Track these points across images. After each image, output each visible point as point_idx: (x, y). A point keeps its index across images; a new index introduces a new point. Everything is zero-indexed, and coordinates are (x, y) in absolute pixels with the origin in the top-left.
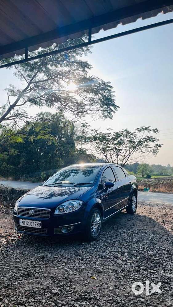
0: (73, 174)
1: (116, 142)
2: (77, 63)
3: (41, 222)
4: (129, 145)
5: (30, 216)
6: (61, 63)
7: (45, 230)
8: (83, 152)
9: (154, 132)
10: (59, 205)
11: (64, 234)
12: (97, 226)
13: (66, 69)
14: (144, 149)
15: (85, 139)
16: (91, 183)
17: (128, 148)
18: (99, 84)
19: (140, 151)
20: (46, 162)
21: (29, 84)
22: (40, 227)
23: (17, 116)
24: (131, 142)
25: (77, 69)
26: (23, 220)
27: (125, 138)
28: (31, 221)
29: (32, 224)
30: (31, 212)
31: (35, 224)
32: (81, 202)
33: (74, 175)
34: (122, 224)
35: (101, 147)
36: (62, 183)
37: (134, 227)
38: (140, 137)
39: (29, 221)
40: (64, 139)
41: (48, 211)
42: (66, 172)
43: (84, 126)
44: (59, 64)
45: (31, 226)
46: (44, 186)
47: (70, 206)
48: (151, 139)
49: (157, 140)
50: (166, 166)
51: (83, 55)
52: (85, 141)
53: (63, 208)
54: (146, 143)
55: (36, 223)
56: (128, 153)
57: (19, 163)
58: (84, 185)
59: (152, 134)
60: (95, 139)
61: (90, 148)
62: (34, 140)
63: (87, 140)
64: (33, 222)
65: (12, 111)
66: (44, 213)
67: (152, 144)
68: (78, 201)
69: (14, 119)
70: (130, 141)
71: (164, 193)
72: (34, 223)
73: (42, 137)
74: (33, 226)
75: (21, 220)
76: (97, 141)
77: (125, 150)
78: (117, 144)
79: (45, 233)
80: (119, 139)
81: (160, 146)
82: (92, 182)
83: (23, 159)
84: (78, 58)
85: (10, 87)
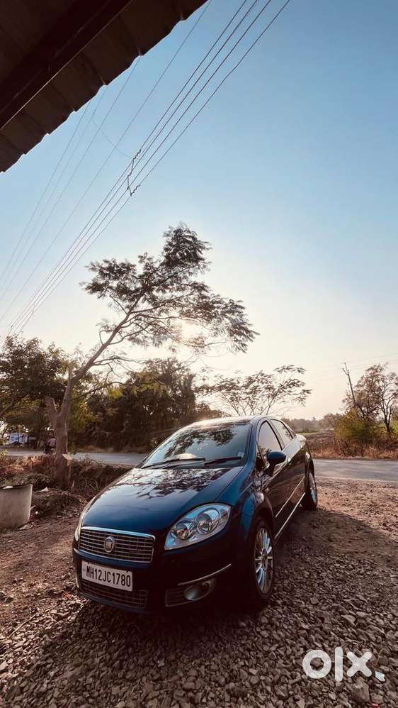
0: (196, 440)
1: (248, 390)
2: (191, 286)
3: (130, 574)
4: (266, 393)
5: (104, 555)
6: (170, 287)
7: (142, 597)
8: (206, 406)
9: (299, 371)
10: (175, 522)
11: (192, 603)
12: (267, 563)
13: (179, 294)
14: (287, 398)
15: (207, 389)
16: (240, 458)
17: (265, 398)
18: (226, 304)
19: (282, 400)
20: (158, 424)
21: (128, 314)
22: (130, 589)
23: (113, 359)
24: (269, 388)
25: (192, 294)
26: (90, 565)
27: (260, 384)
28: (108, 570)
29: (111, 577)
30: (110, 543)
31: (117, 577)
32: (227, 509)
33: (199, 442)
34: (304, 538)
35: (228, 397)
36: (178, 460)
37: (332, 544)
38: (280, 380)
39: (104, 569)
40: (180, 392)
41: (149, 540)
42: (185, 436)
43: (203, 370)
44: (168, 288)
45: (106, 583)
46: (145, 468)
47: (202, 523)
48: (293, 384)
49: (303, 384)
50: (311, 419)
51: (199, 274)
52: (207, 392)
53: (186, 529)
54: (288, 389)
55: (119, 575)
56: (267, 404)
57: (122, 428)
58: (224, 462)
59: (297, 376)
60: (220, 388)
61: (214, 401)
62: (138, 392)
63: (209, 389)
64: (113, 571)
65: (105, 353)
66: (139, 548)
67: (297, 390)
68: (220, 507)
69: (108, 364)
70: (266, 388)
71: (331, 459)
72: (114, 575)
73: (149, 386)
74: (111, 585)
75: (85, 565)
76: (223, 391)
77: (262, 401)
78: (251, 393)
79: (142, 606)
80: (252, 386)
81: (308, 392)
82: (241, 454)
83: (127, 422)
84: (193, 279)
85: (102, 321)
